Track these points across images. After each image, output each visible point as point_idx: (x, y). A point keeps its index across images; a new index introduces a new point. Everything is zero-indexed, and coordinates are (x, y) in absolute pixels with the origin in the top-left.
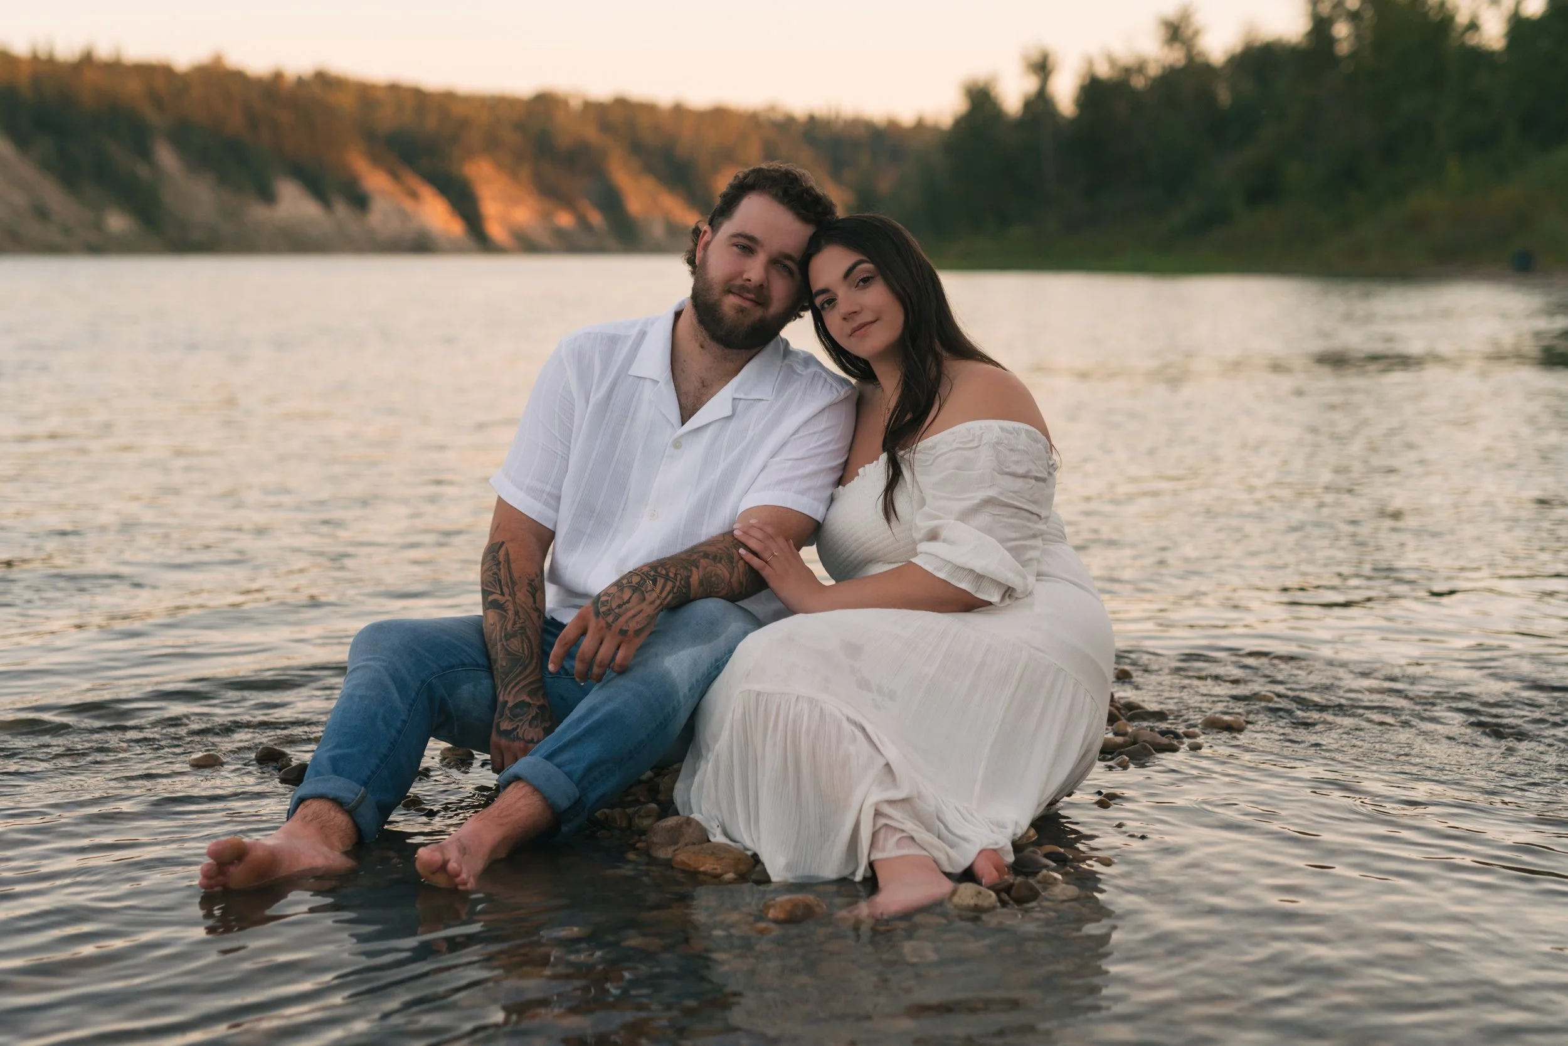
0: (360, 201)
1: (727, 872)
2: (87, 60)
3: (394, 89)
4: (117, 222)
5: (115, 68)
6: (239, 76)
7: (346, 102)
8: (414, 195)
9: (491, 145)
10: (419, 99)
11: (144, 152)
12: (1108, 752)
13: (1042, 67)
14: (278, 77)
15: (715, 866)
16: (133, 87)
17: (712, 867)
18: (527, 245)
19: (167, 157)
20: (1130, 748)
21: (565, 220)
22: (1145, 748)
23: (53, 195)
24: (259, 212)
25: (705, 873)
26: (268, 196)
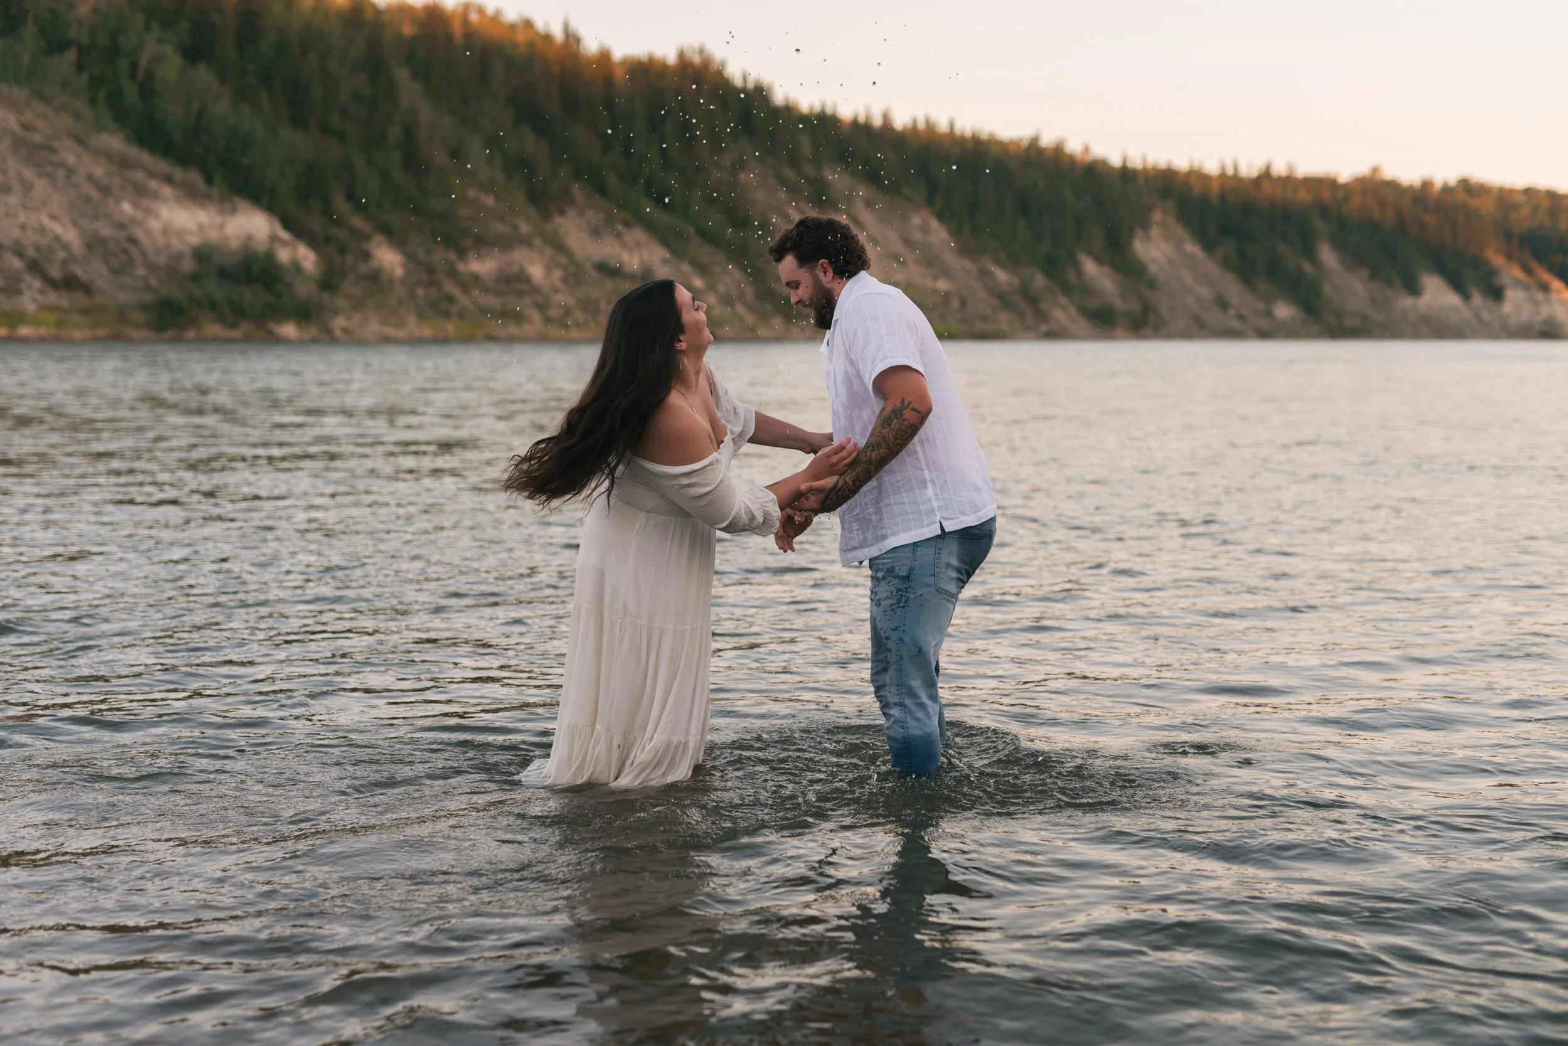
0: (1495, 291)
2: (1266, 175)
3: (1529, 192)
4: (1283, 311)
5: (1288, 181)
6: (1393, 185)
7: (1486, 206)
8: (1545, 288)
11: (1310, 253)
14: (1427, 185)
16: (1304, 196)
19: (1328, 256)
23: (1233, 289)
24: (1406, 302)
26: (1415, 290)
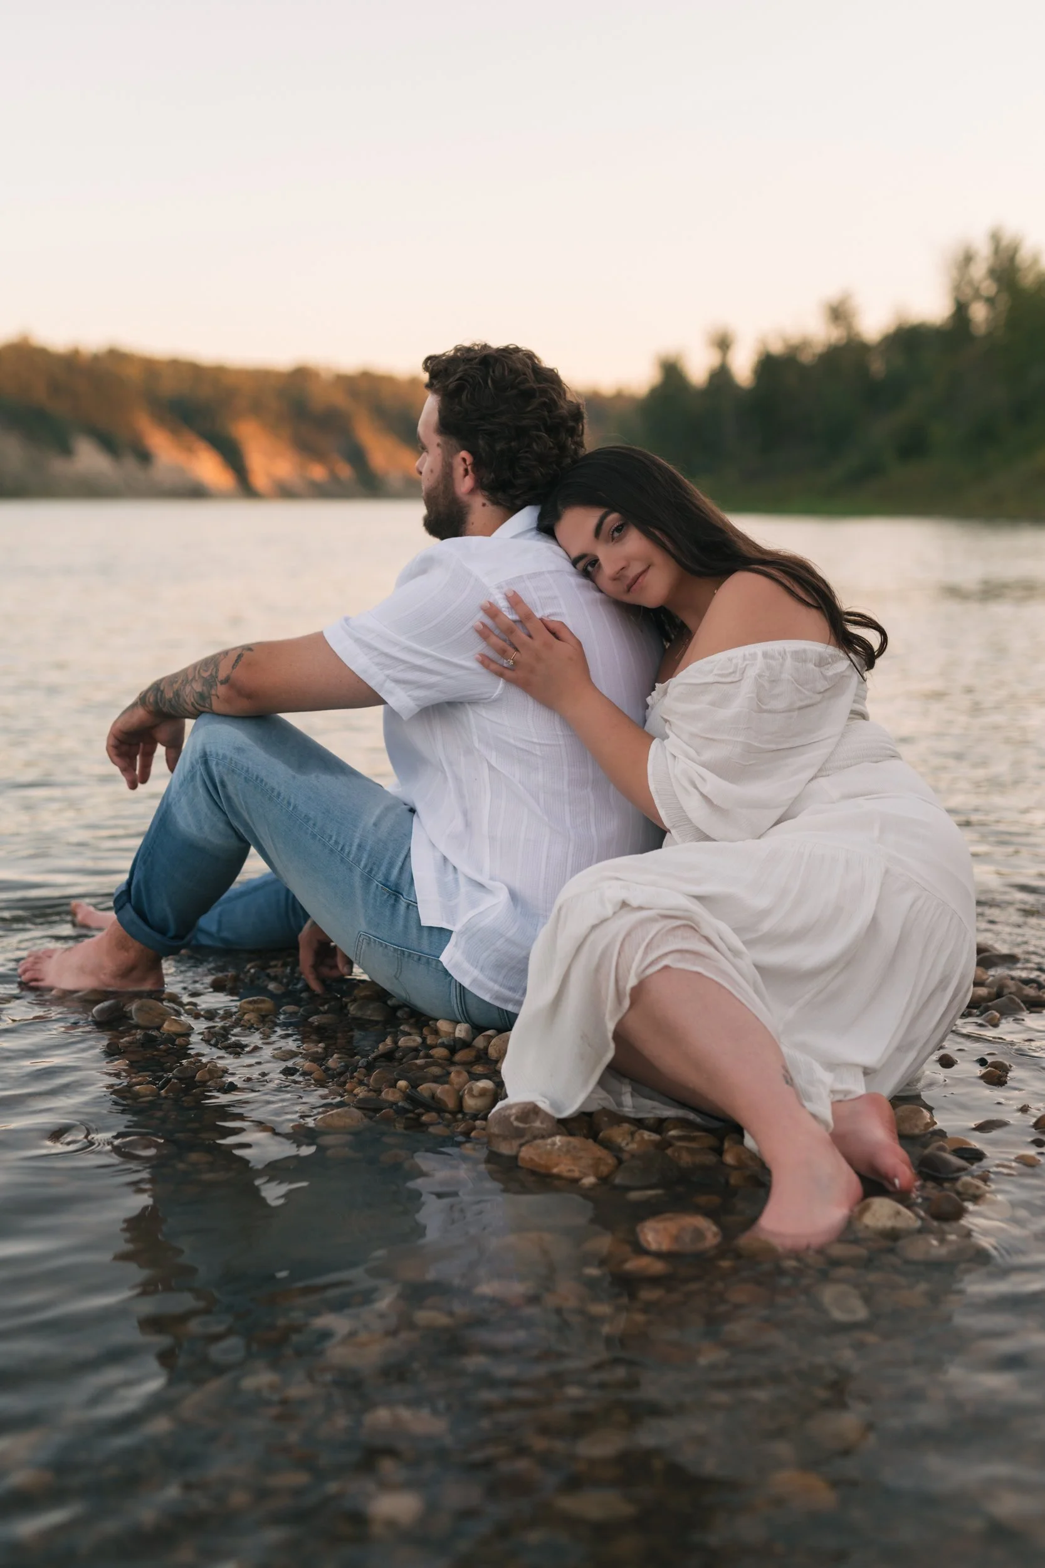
0: (144, 457)
1: (586, 1175)
6: (43, 353)
9: (257, 408)
10: (195, 372)
12: (976, 1006)
13: (723, 344)
15: (572, 1167)
17: (569, 1168)
18: (285, 492)
20: (996, 1001)
21: (318, 472)
22: (1012, 1000)
24: (59, 465)
25: (559, 1177)
26: (66, 450)
